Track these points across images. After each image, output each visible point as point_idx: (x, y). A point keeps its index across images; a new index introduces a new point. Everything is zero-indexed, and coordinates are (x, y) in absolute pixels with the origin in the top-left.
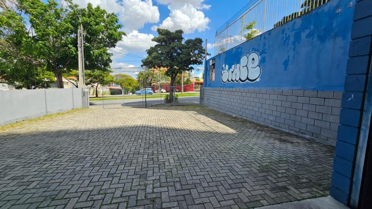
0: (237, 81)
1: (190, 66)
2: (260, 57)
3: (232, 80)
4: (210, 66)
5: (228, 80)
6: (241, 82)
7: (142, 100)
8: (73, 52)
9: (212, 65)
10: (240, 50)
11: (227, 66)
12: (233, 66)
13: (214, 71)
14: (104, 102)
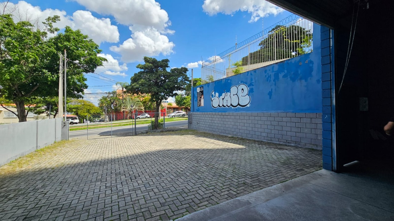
0: (229, 107)
1: (174, 92)
2: (248, 88)
3: (223, 105)
4: (198, 93)
5: (219, 106)
6: (233, 107)
7: (132, 127)
9: (199, 92)
10: (229, 81)
11: (217, 94)
12: (224, 94)
13: (202, 97)
14: (88, 131)
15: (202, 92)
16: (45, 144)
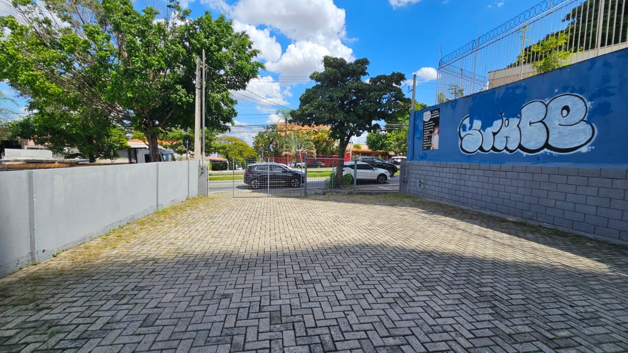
0: (511, 151)
1: (374, 122)
2: (589, 104)
3: (493, 148)
4: (425, 122)
5: (481, 148)
6: (525, 154)
8: (182, 97)
9: (429, 121)
10: (518, 91)
11: (478, 124)
12: (497, 124)
13: (436, 131)
14: (235, 183)
15: (436, 121)
16: (171, 201)
